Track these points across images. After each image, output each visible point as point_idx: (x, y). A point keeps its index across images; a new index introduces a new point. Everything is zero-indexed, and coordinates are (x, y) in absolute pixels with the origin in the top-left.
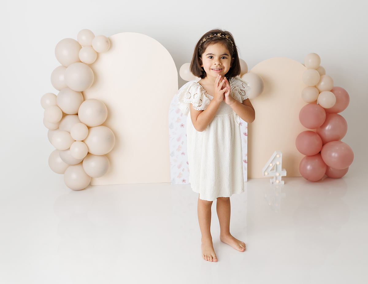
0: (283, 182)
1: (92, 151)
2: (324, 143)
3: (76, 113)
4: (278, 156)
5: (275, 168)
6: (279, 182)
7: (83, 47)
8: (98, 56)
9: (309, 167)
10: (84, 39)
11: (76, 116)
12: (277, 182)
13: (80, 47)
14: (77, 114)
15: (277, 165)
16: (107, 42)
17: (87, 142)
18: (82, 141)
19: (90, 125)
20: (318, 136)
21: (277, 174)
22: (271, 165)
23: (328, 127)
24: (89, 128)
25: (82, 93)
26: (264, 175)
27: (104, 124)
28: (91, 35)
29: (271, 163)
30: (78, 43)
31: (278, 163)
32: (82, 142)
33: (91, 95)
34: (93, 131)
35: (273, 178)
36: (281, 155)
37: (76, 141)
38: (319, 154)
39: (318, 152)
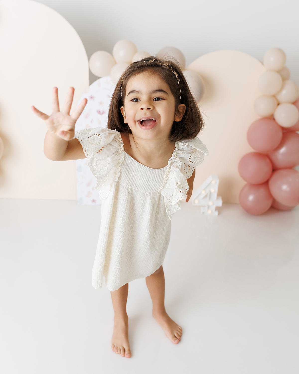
0: (216, 213)
2: (274, 169)
4: (213, 182)
5: (209, 196)
6: (212, 212)
9: (251, 198)
12: (210, 212)
15: (210, 193)
20: (268, 160)
21: (210, 203)
22: (203, 192)
23: (283, 150)
26: (194, 203)
29: (205, 189)
31: (212, 191)
35: (204, 206)
36: (218, 181)
38: (266, 183)
39: (265, 180)
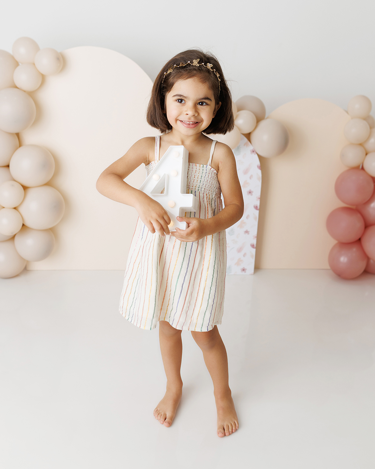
1: (28, 223)
2: (367, 225)
3: (6, 164)
7: (20, 64)
8: (43, 79)
9: (342, 259)
10: (22, 53)
11: (6, 169)
13: (17, 64)
14: (8, 166)
16: (58, 59)
17: (22, 209)
18: (15, 208)
19: (26, 184)
20: (359, 215)
23: (374, 204)
24: (25, 188)
25: (18, 135)
27: (49, 184)
28: (35, 47)
30: (12, 58)
32: (14, 210)
33: (30, 138)
34: (32, 193)
37: (4, 208)
38: (359, 241)
39: (358, 238)
